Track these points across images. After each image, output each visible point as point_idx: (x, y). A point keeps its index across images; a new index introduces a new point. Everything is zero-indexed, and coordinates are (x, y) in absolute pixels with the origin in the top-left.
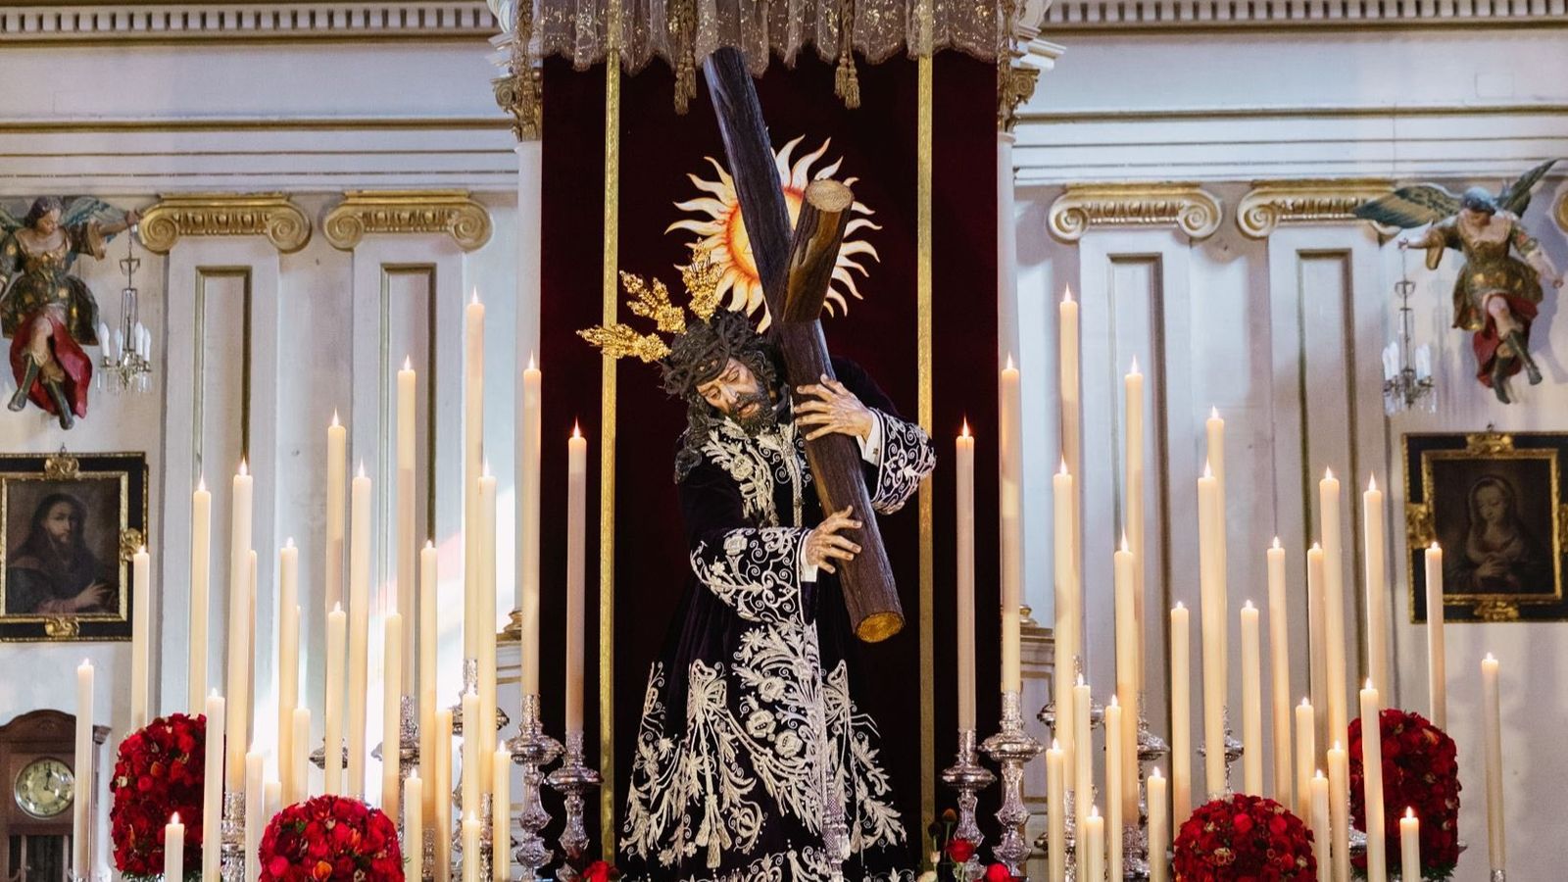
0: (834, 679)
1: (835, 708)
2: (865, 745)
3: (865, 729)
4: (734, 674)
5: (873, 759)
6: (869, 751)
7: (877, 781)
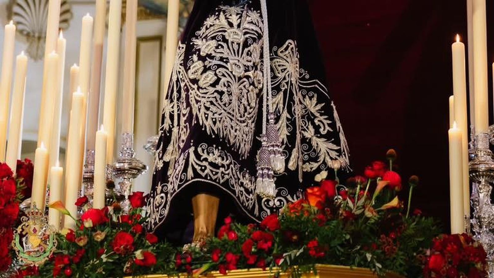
0: (282, 52)
1: (282, 72)
2: (314, 101)
3: (315, 90)
4: (191, 43)
5: (319, 110)
6: (316, 105)
7: (321, 125)
